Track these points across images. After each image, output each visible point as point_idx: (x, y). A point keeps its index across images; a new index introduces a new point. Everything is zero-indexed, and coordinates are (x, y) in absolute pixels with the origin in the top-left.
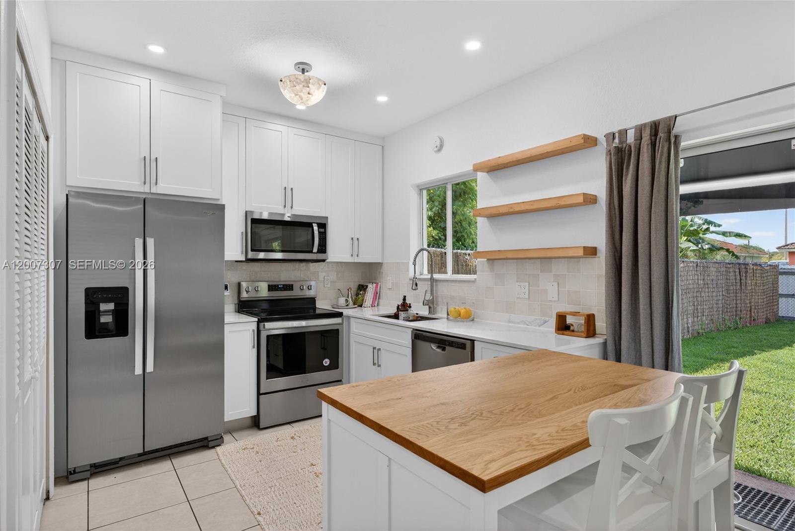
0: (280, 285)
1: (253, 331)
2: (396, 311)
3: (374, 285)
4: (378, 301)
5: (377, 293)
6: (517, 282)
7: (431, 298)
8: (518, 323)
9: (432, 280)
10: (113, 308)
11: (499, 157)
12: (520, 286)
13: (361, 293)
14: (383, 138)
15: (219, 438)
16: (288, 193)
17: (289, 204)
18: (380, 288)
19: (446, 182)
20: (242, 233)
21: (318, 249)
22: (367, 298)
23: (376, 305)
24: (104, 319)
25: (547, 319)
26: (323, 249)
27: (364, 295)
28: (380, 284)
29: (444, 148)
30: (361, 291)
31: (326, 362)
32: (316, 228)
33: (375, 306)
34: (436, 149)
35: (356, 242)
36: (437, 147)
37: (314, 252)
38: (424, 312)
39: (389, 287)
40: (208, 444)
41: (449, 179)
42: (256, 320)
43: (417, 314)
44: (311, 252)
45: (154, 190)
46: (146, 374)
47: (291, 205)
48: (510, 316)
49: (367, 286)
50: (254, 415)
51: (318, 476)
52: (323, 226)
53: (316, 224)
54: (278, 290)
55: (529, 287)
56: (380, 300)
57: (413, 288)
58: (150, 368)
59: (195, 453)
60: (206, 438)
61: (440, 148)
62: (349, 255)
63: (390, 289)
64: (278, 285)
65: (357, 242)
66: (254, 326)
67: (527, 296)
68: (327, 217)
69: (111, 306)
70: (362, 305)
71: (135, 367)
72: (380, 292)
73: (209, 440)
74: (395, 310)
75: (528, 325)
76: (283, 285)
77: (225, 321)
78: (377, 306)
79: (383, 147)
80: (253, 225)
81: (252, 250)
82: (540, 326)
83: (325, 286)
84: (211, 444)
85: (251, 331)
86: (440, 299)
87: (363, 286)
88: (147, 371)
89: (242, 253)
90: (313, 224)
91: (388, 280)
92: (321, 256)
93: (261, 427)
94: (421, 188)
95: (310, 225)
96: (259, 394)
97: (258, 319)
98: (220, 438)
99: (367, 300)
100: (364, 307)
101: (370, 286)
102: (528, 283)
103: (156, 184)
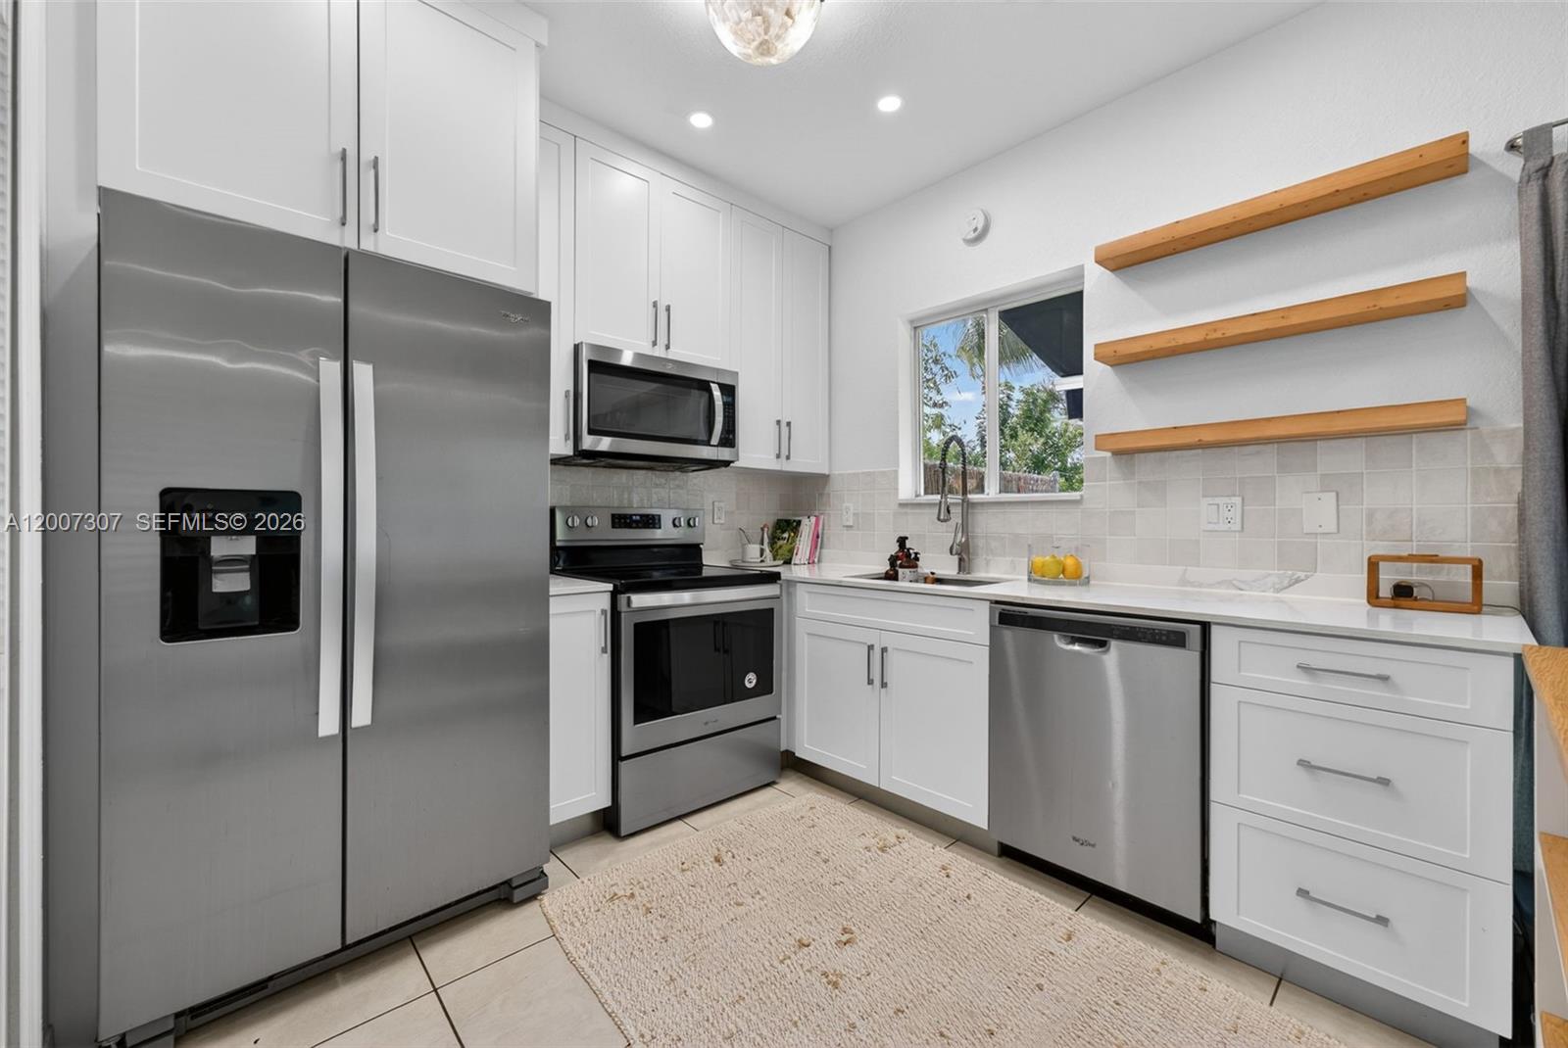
0: (635, 515)
1: (604, 612)
2: (888, 568)
3: (813, 519)
4: (820, 553)
5: (818, 537)
6: (1204, 496)
7: (963, 540)
8: (1211, 586)
9: (965, 504)
10: (254, 553)
11: (1177, 222)
12: (1218, 505)
13: (786, 535)
14: (831, 231)
15: (538, 875)
16: (662, 315)
17: (662, 340)
18: (823, 526)
19: (984, 307)
20: (567, 392)
21: (721, 439)
22: (801, 547)
23: (816, 560)
24: (226, 583)
25: (1302, 575)
26: (729, 439)
27: (792, 541)
28: (822, 517)
29: (991, 231)
30: (783, 532)
31: (751, 681)
32: (717, 393)
33: (814, 562)
34: (972, 235)
35: (785, 429)
36: (975, 230)
37: (712, 443)
38: (948, 568)
39: (848, 524)
40: (512, 895)
41: (992, 300)
42: (610, 587)
43: (933, 573)
44: (708, 443)
45: (368, 245)
46: (349, 732)
47: (666, 342)
48: (1186, 570)
49: (799, 523)
50: (607, 806)
51: (835, 985)
52: (729, 391)
53: (716, 385)
54: (631, 527)
55: (1243, 506)
56: (824, 551)
57: (942, 517)
58: (361, 716)
59: (479, 921)
60: (508, 883)
61: (980, 236)
62: (773, 456)
63: (847, 526)
64: (631, 515)
65: (787, 429)
66: (605, 602)
67: (1238, 527)
68: (737, 373)
69: (248, 546)
70: (791, 559)
71: (317, 714)
72: (823, 533)
73: (514, 885)
74: (885, 567)
75: (1242, 590)
76: (641, 516)
77: (551, 589)
78: (819, 561)
79: (830, 247)
80: (592, 375)
81: (591, 432)
82: (1278, 591)
83: (716, 522)
84: (518, 895)
85: (599, 612)
86: (981, 543)
87: (788, 522)
88: (353, 725)
89: (567, 438)
90: (712, 384)
91: (844, 507)
92: (724, 454)
93: (623, 834)
94: (916, 325)
95: (704, 386)
96: (617, 757)
97: (615, 586)
98: (539, 878)
99: (800, 551)
100: (795, 564)
101: (805, 521)
102: (1240, 499)
103: (376, 231)
